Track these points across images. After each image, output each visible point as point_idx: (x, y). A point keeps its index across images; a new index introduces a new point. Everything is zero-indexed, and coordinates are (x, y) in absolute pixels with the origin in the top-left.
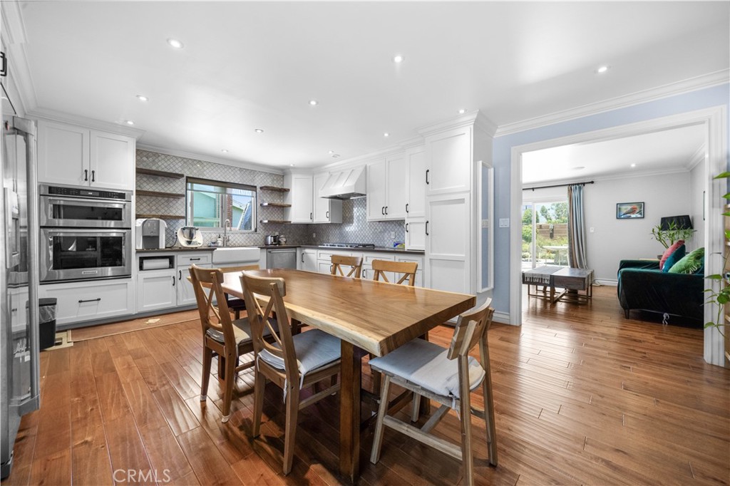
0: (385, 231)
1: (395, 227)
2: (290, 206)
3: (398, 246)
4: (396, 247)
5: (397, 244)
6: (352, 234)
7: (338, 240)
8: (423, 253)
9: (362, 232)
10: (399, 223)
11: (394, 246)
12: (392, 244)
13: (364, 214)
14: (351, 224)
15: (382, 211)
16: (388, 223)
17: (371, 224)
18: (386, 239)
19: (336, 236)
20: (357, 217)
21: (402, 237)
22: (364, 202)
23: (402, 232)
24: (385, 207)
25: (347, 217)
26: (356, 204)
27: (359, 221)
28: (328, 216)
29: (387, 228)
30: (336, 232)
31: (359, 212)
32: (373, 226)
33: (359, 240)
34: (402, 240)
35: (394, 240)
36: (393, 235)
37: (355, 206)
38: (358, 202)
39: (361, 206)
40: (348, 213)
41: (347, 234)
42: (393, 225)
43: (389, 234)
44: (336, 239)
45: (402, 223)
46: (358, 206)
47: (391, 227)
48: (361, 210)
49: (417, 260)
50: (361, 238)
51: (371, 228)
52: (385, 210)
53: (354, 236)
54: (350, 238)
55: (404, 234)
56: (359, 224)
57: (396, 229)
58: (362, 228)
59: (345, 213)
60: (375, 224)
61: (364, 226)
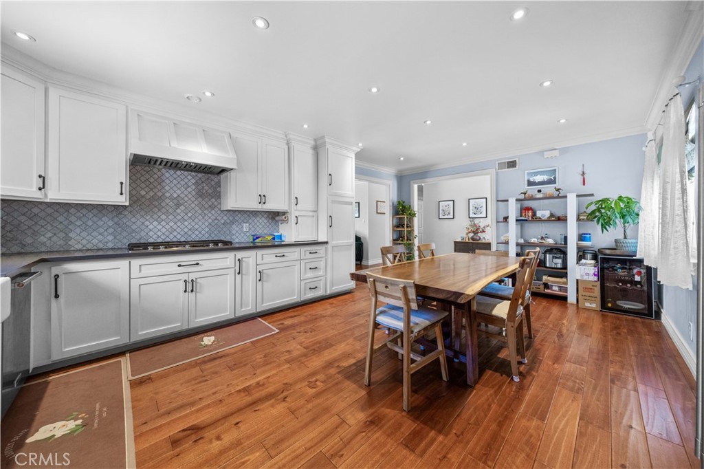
1: (248, 218)
4: (257, 241)
6: (159, 227)
7: (110, 238)
8: (326, 243)
9: (186, 223)
10: (254, 213)
11: (254, 240)
12: (245, 237)
13: (190, 196)
14: (155, 210)
15: (257, 199)
16: (237, 213)
17: (206, 212)
18: (234, 232)
19: (101, 230)
20: (172, 199)
21: (258, 229)
22: (190, 177)
23: (258, 224)
24: (262, 195)
25: (143, 197)
26: (171, 179)
27: (178, 205)
28: (123, 192)
29: (236, 218)
30: (100, 223)
31: (179, 192)
32: (210, 215)
33: (179, 236)
34: (259, 232)
35: (248, 234)
36: (246, 227)
37: (167, 181)
38: (175, 176)
39: (182, 183)
40: (147, 189)
41: (143, 227)
42: (245, 215)
43: (240, 227)
44: (100, 237)
45: (258, 214)
46: (175, 182)
47: (243, 218)
48: (183, 189)
49: (321, 249)
50: (182, 233)
51: (206, 218)
52: (262, 199)
53: (164, 230)
54: (151, 234)
55: (261, 226)
56: (178, 211)
57: (250, 221)
58: (186, 218)
59: (138, 189)
60: (213, 212)
61: (190, 215)
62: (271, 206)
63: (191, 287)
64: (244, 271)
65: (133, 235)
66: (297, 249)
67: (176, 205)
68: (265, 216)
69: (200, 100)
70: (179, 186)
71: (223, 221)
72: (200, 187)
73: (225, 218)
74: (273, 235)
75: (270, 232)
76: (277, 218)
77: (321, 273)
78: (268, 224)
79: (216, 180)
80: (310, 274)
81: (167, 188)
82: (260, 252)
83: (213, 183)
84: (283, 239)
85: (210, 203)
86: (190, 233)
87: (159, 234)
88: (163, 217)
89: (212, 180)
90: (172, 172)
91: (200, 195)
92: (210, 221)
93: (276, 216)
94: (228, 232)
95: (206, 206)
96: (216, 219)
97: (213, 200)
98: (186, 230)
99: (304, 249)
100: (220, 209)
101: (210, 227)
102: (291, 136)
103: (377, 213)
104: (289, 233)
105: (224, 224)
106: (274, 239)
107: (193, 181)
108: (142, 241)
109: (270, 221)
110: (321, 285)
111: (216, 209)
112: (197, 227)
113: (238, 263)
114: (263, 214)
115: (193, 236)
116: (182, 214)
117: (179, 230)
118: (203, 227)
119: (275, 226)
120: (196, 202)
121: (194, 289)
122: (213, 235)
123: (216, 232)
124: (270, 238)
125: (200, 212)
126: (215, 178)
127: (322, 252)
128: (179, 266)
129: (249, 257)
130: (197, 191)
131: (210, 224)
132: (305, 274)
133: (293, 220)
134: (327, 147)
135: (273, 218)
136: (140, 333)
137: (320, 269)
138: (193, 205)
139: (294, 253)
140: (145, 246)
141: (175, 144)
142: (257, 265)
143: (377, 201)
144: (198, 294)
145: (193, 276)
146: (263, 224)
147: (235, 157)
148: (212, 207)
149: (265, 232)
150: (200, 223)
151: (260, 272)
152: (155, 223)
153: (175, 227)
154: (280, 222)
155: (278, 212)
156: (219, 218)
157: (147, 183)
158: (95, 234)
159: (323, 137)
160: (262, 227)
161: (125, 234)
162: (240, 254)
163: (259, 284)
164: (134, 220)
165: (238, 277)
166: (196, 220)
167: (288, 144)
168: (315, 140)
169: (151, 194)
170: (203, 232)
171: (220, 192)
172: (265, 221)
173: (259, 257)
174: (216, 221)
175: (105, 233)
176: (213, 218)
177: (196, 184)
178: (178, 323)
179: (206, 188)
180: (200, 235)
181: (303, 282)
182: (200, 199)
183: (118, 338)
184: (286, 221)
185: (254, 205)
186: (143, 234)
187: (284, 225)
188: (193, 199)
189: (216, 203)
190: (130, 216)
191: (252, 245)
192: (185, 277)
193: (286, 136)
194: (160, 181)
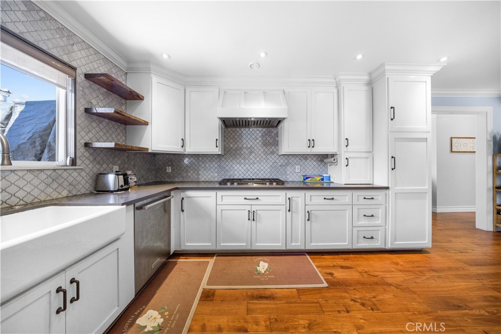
0: (287, 165)
1: (299, 161)
2: (146, 124)
3: (309, 179)
4: (307, 180)
5: (307, 178)
6: (240, 168)
7: (216, 175)
8: (387, 188)
9: (256, 166)
10: (305, 157)
11: (304, 180)
12: (297, 177)
13: (258, 146)
14: (238, 156)
15: (307, 143)
16: (290, 157)
17: (268, 157)
18: (288, 172)
19: (212, 170)
20: (247, 148)
21: (308, 170)
22: (258, 132)
23: (308, 166)
24: (311, 140)
25: (231, 148)
26: (247, 134)
27: (251, 153)
28: (218, 145)
29: (290, 161)
30: (212, 166)
31: (251, 143)
32: (271, 159)
33: (251, 175)
34: (309, 173)
35: (299, 174)
36: (298, 168)
37: (245, 136)
38: (249, 132)
39: (253, 136)
40: (234, 143)
41: (231, 168)
42: (297, 159)
43: (293, 168)
44: (212, 174)
45: (308, 157)
46: (249, 136)
47: (295, 161)
48: (253, 141)
49: (379, 195)
50: (253, 172)
51: (269, 161)
52: (311, 143)
53: (243, 170)
54: (236, 172)
55: (310, 168)
56: (251, 157)
57: (301, 163)
58: (255, 161)
59: (229, 143)
60: (273, 157)
61: (258, 159)
62: (320, 149)
63: (252, 216)
64: (294, 208)
65: (227, 173)
66: (349, 193)
67: (249, 153)
68: (315, 159)
69: (259, 66)
70: (251, 139)
71: (280, 164)
72: (264, 138)
73: (282, 161)
74: (322, 176)
75: (319, 173)
76: (326, 161)
77: (379, 222)
78: (317, 166)
79: (275, 132)
80: (364, 222)
81: (244, 141)
82: (309, 193)
83: (273, 134)
84: (332, 180)
85: (271, 150)
86: (258, 172)
87: (240, 172)
88: (243, 161)
89: (272, 132)
90: (247, 129)
91: (265, 144)
92: (271, 163)
93: (324, 159)
94: (283, 172)
95: (269, 152)
96: (275, 162)
97: (273, 147)
98: (256, 170)
99: (356, 193)
100: (278, 154)
101: (271, 168)
102: (341, 77)
103: (452, 151)
104: (338, 175)
105: (281, 166)
106: (323, 179)
107: (260, 134)
108: (232, 178)
109: (319, 163)
110: (380, 236)
111: (275, 155)
112: (262, 168)
113: (288, 201)
114: (312, 157)
115: (260, 175)
116: (253, 159)
117: (251, 170)
118: (266, 168)
119: (324, 168)
120: (262, 150)
121: (255, 219)
122: (273, 175)
123: (275, 172)
124: (318, 179)
125: (264, 157)
126: (274, 130)
127: (380, 198)
128: (245, 199)
129: (299, 197)
130: (262, 141)
131: (271, 166)
132: (358, 221)
133: (344, 162)
134: (387, 76)
135: (322, 161)
136: (222, 244)
137: (378, 217)
138: (260, 152)
139: (345, 197)
140: (232, 181)
141: (243, 106)
142: (306, 205)
143: (452, 138)
144: (258, 223)
145: (254, 208)
146: (312, 166)
147: (286, 107)
148: (273, 153)
149: (315, 173)
150: (264, 165)
151: (308, 212)
152: (238, 165)
153: (249, 168)
154: (329, 164)
155: (327, 155)
156: (277, 161)
157: (234, 139)
158: (210, 172)
159: (383, 65)
160: (312, 169)
161: (223, 172)
162: (290, 194)
163: (308, 223)
164: (227, 163)
165: (289, 214)
166: (262, 163)
167: (337, 87)
168: (370, 74)
169: (236, 146)
170: (267, 172)
171: (278, 141)
172: (315, 163)
173: (308, 198)
174: (275, 164)
175: (214, 172)
176: (273, 161)
177: (262, 136)
178: (244, 243)
179: (268, 139)
180: (264, 175)
181: (355, 230)
182: (264, 148)
183: (210, 244)
184: (335, 163)
185: (304, 149)
186: (232, 172)
187: (333, 166)
188: (260, 148)
189: (275, 150)
190: (225, 161)
191: (302, 185)
192: (249, 208)
193: (335, 79)
194: (240, 137)
